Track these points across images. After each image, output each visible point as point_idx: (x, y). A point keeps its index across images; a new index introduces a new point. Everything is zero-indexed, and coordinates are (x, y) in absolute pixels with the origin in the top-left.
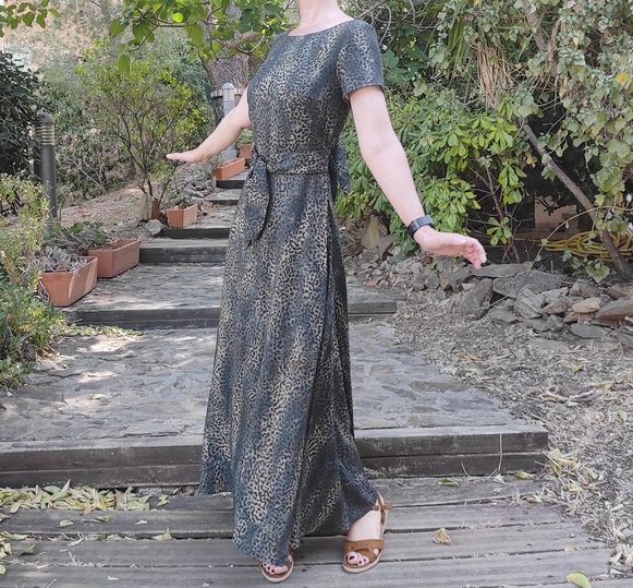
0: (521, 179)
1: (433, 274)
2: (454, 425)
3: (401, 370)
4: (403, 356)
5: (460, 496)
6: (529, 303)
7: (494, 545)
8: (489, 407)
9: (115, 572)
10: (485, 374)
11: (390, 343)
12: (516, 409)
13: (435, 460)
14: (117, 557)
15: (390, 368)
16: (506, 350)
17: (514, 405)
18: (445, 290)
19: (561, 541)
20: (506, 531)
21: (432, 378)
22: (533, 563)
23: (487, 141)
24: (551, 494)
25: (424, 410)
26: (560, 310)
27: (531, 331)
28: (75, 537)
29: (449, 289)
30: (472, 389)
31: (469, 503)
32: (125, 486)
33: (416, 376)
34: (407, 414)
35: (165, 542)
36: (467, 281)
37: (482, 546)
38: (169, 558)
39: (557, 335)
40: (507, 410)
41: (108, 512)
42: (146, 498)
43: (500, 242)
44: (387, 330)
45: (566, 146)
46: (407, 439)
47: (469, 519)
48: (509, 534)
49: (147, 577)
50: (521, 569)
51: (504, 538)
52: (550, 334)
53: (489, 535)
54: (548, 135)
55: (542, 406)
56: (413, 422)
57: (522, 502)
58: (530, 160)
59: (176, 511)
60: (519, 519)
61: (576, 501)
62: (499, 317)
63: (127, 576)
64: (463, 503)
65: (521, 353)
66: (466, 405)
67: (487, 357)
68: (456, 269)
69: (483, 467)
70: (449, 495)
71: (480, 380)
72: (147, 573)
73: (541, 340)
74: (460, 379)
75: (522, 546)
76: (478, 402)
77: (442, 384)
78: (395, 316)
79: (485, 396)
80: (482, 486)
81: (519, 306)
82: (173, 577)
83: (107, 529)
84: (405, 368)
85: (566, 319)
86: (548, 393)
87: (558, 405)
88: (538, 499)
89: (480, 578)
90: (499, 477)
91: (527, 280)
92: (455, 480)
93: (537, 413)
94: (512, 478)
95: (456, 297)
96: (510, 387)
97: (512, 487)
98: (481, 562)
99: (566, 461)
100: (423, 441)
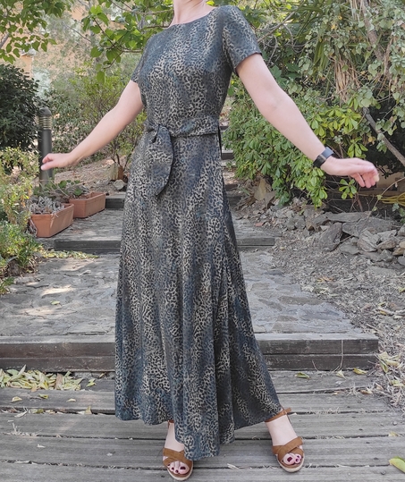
0: (363, 152)
1: (301, 219)
2: (307, 332)
3: (274, 287)
4: (276, 277)
5: (310, 386)
6: (368, 241)
7: (333, 428)
8: (336, 317)
9: (44, 441)
10: (334, 292)
11: (269, 267)
12: (355, 319)
13: (292, 358)
14: (47, 428)
15: (267, 286)
16: (351, 275)
17: (354, 316)
18: (309, 230)
19: (386, 427)
20: (343, 417)
21: (296, 294)
22: (363, 446)
23: (340, 125)
24: (379, 387)
25: (286, 319)
26: (390, 246)
27: (369, 261)
28: (22, 410)
29: (312, 229)
30: (324, 303)
31: (317, 392)
32: (65, 370)
33: (283, 293)
34: (274, 322)
35: (86, 417)
36: (324, 224)
37: (324, 429)
38: (86, 430)
39: (388, 265)
40: (349, 321)
41: (49, 392)
42: (80, 380)
43: (348, 197)
44: (267, 258)
45: (395, 127)
46: (272, 342)
47: (316, 405)
48: (346, 419)
49: (67, 446)
50: (353, 451)
51: (341, 423)
52: (383, 263)
53: (330, 420)
54: (383, 120)
55: (375, 318)
56: (278, 329)
57: (357, 393)
58: (371, 139)
59: (99, 392)
60: (354, 407)
61: (399, 395)
62: (346, 250)
63: (52, 445)
64: (312, 392)
65: (361, 277)
66: (319, 316)
67: (337, 279)
68: (317, 215)
69: (329, 365)
70: (302, 385)
71: (330, 296)
72: (67, 442)
73: (376, 268)
74: (316, 296)
75: (354, 430)
76: (328, 313)
77: (302, 299)
78: (273, 247)
79: (333, 309)
80: (327, 379)
81: (360, 243)
82: (86, 446)
83: (45, 405)
84: (277, 286)
85: (395, 253)
86: (380, 308)
87: (387, 317)
88: (370, 391)
89: (320, 457)
90: (341, 373)
91: (367, 224)
92: (307, 374)
93: (372, 324)
94: (350, 373)
95: (316, 235)
96: (352, 302)
97: (350, 380)
98: (322, 443)
99: (392, 362)
100: (283, 344)
